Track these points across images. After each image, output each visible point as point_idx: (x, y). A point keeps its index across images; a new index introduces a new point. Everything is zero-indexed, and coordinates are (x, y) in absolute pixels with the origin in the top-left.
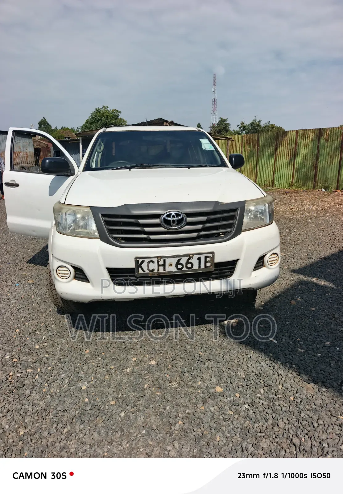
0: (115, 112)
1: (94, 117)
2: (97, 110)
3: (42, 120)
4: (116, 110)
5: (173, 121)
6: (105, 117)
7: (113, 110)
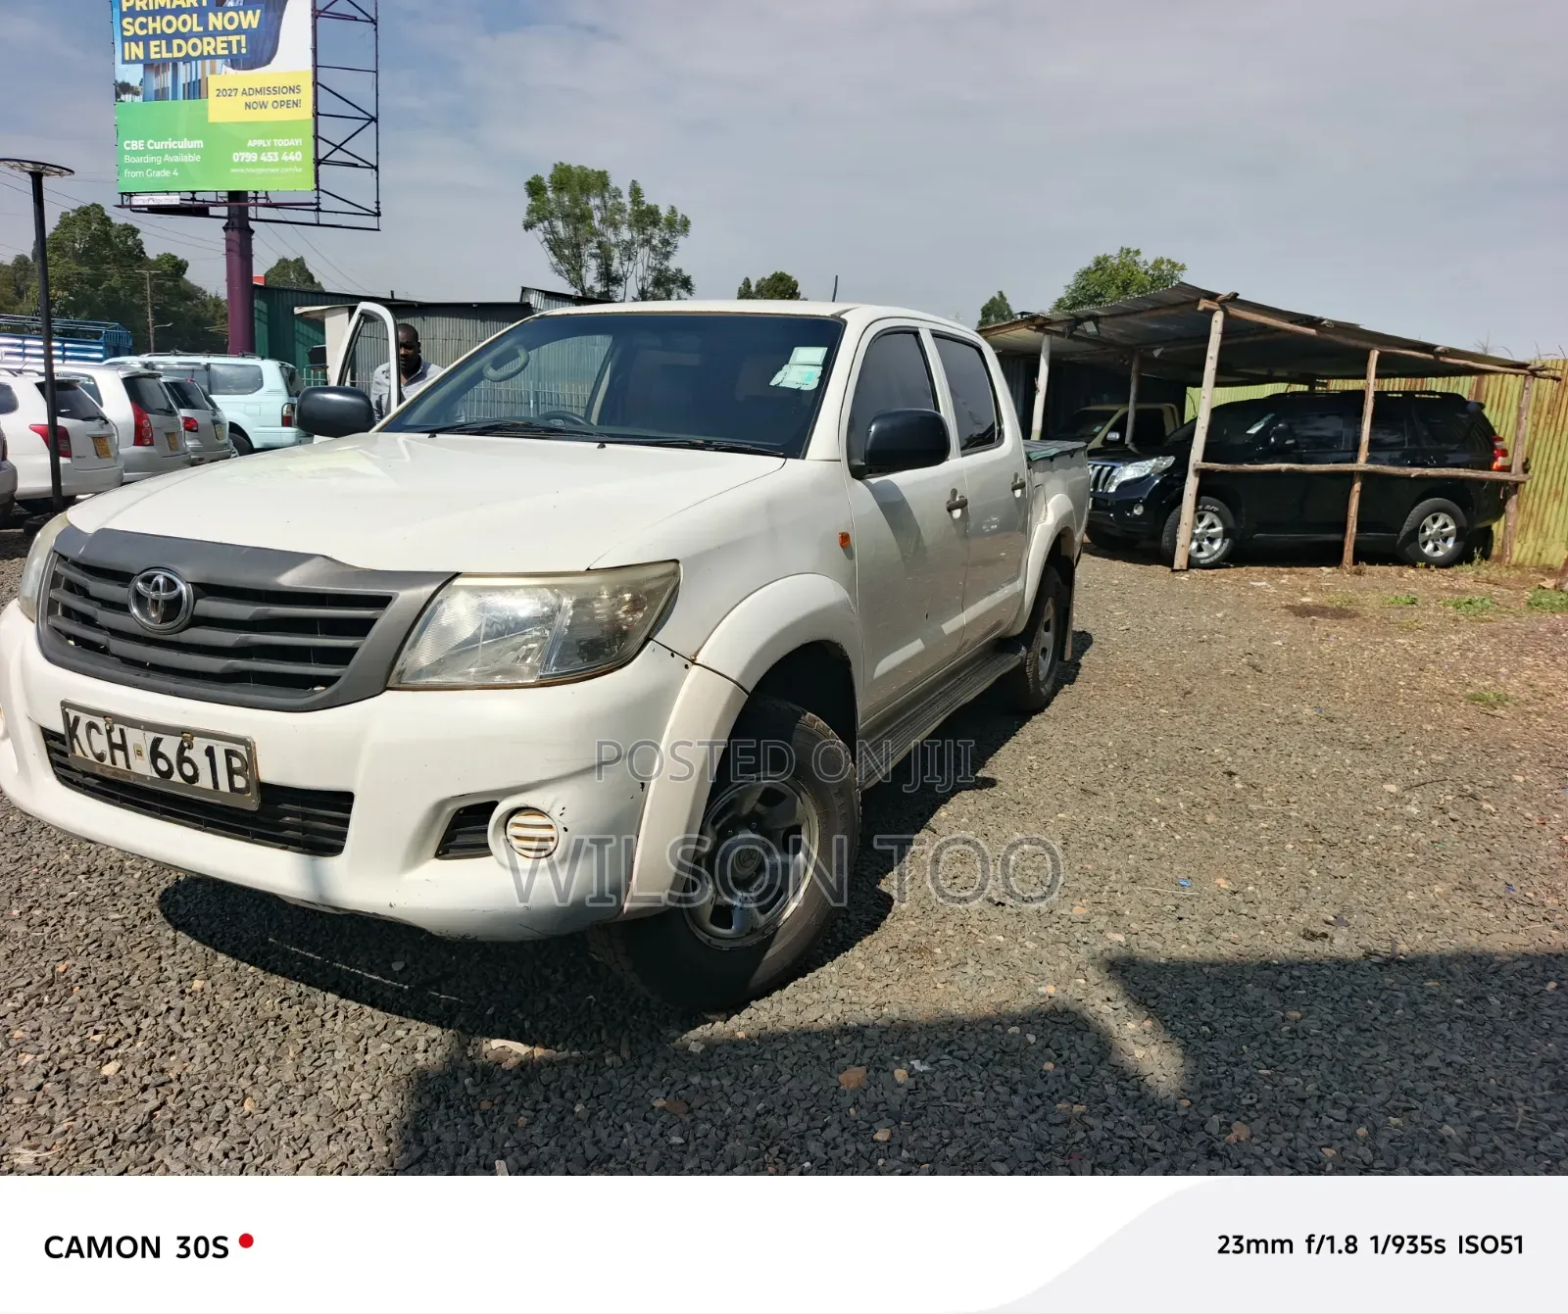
0: (1163, 267)
1: (1083, 288)
2: (1098, 263)
3: (993, 301)
4: (1169, 261)
5: (1237, 294)
6: (1118, 287)
7: (1156, 262)
